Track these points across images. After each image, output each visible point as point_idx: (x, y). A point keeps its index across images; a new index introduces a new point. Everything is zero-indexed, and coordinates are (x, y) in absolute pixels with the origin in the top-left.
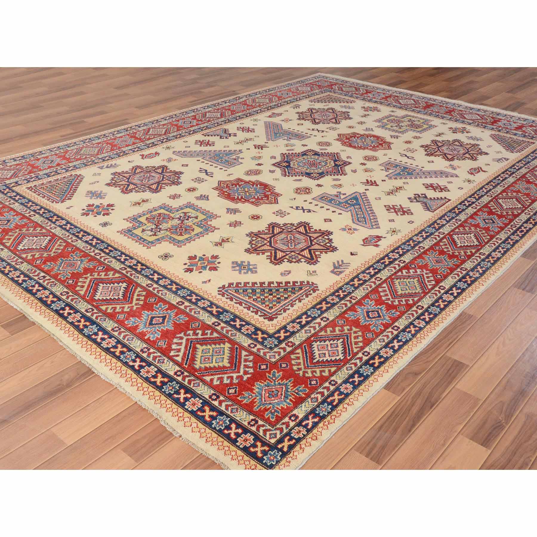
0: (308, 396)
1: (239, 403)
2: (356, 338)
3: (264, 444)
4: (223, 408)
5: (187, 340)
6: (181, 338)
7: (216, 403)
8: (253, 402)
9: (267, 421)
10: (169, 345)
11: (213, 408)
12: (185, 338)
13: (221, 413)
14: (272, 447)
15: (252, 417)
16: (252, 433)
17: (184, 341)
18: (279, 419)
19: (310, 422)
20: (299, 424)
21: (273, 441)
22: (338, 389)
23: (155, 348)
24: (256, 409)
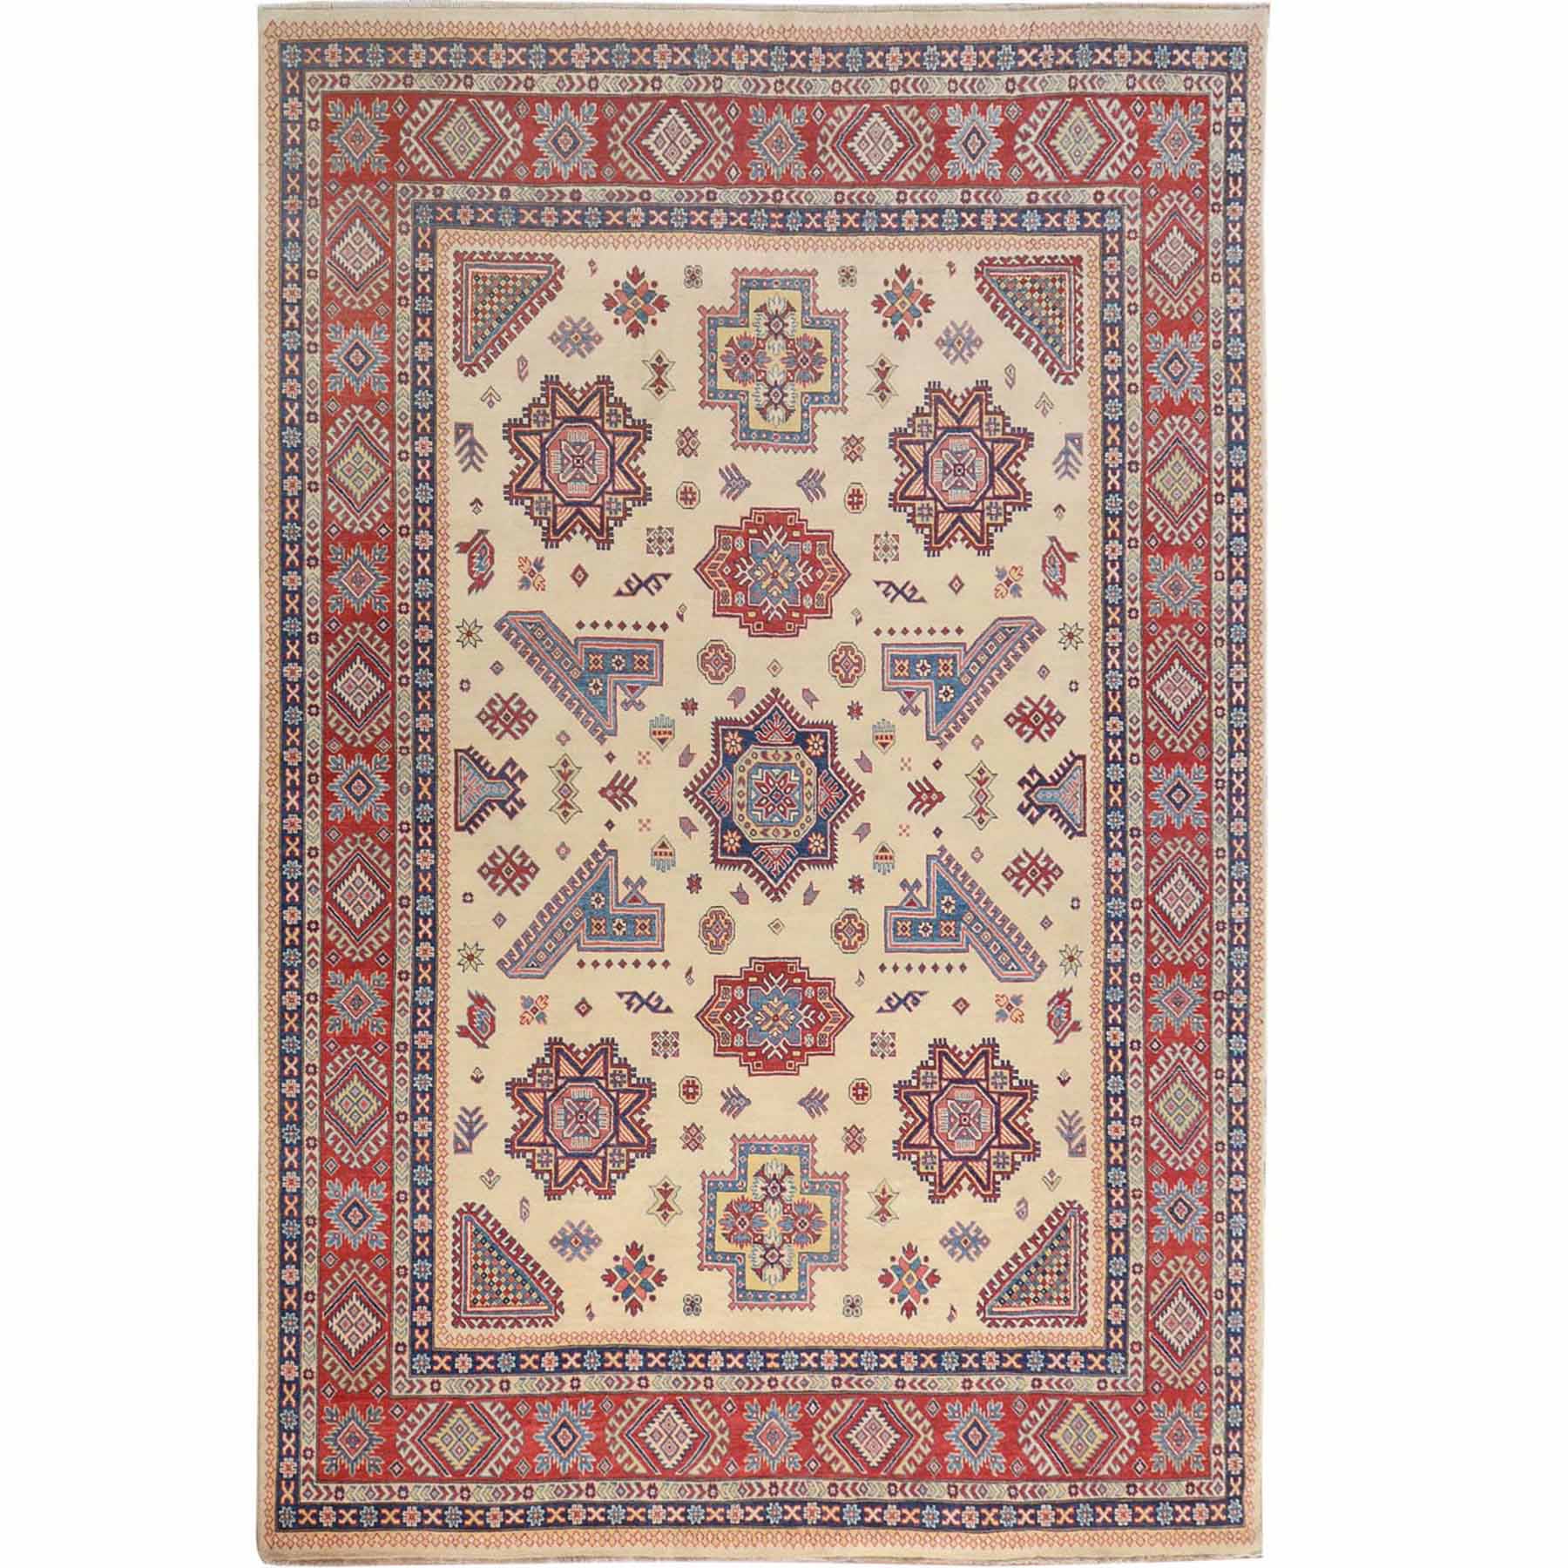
0: (1209, 1410)
1: (1156, 1476)
2: (1192, 1275)
3: (1217, 1502)
4: (1151, 1496)
5: (1035, 1437)
6: (1027, 1441)
7: (1139, 1495)
8: (1169, 1464)
9: (1199, 1475)
10: (1026, 1461)
11: (1144, 1504)
12: (1030, 1436)
13: (1155, 1503)
14: (1227, 1500)
15: (1184, 1483)
16: (1201, 1501)
17: (1034, 1443)
18: (1207, 1463)
19: (1234, 1442)
20: (1228, 1454)
21: (1223, 1494)
22: (1229, 1376)
23: (1017, 1480)
24: (1178, 1469)
